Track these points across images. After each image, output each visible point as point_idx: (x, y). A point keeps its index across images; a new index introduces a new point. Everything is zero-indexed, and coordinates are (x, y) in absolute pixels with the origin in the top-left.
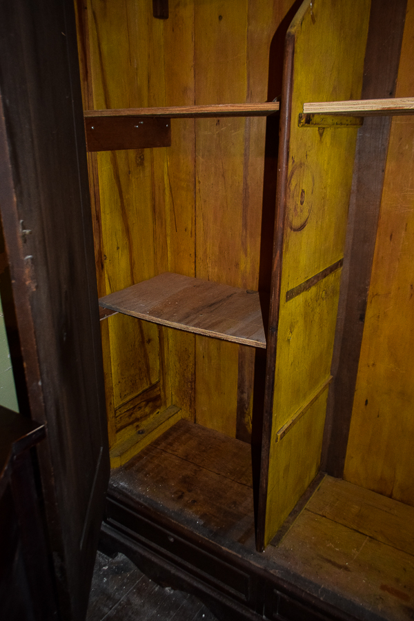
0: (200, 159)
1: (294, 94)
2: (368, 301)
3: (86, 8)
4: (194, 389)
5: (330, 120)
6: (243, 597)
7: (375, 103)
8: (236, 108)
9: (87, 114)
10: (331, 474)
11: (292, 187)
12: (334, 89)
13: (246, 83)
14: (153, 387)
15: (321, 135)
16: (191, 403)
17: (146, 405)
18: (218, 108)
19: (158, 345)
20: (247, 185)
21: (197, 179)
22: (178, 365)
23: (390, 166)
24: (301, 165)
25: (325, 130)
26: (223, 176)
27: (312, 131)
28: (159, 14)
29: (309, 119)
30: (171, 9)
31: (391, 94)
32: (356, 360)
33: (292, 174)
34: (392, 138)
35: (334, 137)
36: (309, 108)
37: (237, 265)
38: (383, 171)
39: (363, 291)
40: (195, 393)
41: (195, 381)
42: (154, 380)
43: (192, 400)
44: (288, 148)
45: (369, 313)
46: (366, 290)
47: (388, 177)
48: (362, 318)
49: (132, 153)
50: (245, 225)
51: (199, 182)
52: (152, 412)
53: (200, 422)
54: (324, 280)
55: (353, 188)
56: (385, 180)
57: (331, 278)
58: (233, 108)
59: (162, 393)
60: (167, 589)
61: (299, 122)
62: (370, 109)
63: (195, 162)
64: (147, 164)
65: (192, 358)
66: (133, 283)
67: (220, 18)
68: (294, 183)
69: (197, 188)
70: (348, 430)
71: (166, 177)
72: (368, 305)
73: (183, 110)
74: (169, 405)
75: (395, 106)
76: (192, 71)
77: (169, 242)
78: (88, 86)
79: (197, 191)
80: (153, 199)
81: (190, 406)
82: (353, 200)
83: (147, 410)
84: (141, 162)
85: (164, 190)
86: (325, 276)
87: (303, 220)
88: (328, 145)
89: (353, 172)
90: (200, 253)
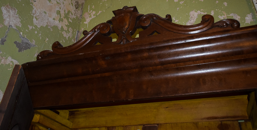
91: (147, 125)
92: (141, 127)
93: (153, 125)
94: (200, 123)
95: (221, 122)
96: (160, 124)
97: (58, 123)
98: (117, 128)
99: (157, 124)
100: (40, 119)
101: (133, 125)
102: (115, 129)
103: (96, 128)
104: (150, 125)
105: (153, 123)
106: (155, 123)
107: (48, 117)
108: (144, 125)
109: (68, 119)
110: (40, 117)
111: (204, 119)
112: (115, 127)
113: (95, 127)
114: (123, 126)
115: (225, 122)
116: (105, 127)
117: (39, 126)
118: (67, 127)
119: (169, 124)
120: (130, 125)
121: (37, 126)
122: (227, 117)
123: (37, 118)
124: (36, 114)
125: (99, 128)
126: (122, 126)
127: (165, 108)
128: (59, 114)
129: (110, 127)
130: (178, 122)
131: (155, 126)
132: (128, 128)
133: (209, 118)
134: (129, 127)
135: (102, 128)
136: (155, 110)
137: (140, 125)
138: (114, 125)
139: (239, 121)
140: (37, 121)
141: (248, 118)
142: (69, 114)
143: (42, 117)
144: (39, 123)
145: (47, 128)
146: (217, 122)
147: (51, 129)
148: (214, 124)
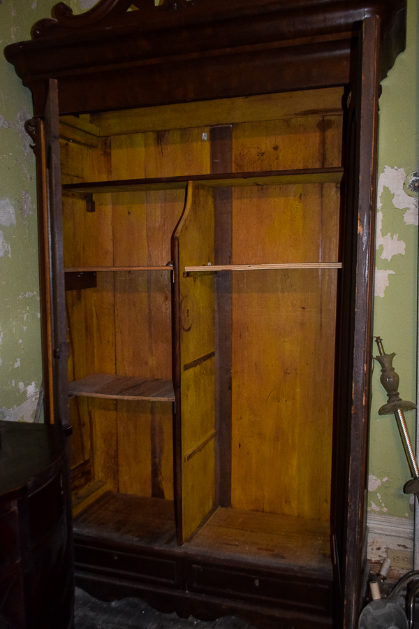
0: (118, 295)
1: (180, 264)
2: (233, 377)
4: (117, 464)
5: (199, 274)
6: (172, 581)
10: (223, 506)
11: (183, 308)
13: (147, 250)
14: (86, 462)
15: (195, 281)
16: (114, 476)
17: (82, 476)
19: (89, 429)
20: (150, 310)
21: (116, 307)
22: (103, 446)
23: (235, 296)
24: (186, 296)
25: (197, 278)
26: (134, 304)
27: (190, 279)
28: (90, 210)
29: (188, 274)
30: (97, 207)
31: (230, 263)
32: (230, 417)
34: (234, 280)
35: (201, 281)
36: (188, 269)
37: (146, 363)
38: (231, 299)
39: (228, 371)
40: (118, 466)
41: (117, 456)
42: (87, 457)
43: (114, 472)
44: (179, 288)
45: (234, 385)
46: (230, 370)
47: (234, 302)
48: (230, 388)
49: (75, 292)
50: (150, 336)
51: (117, 309)
52: (85, 484)
53: (122, 491)
54: (204, 362)
55: (215, 308)
56: (233, 304)
57: (208, 362)
59: (92, 469)
60: (113, 604)
61: (184, 275)
63: (114, 297)
64: (83, 299)
65: (114, 438)
66: (74, 380)
67: (129, 213)
68: (183, 305)
69: (116, 313)
70: (230, 469)
71: (94, 308)
72: (233, 379)
74: (96, 480)
76: (112, 242)
77: (95, 351)
80: (86, 322)
81: (114, 479)
82: (217, 316)
83: (82, 481)
84: (79, 298)
85: (92, 316)
86: (205, 360)
87: (189, 326)
88: (198, 285)
90: (119, 358)
92: (208, 129)
93: (224, 126)
94: (293, 120)
95: (324, 118)
96: (237, 123)
98: (171, 132)
99: (232, 124)
101: (196, 127)
102: (169, 133)
103: (139, 133)
104: (220, 126)
105: (225, 122)
106: (229, 122)
108: (212, 127)
109: (91, 122)
111: (301, 113)
112: (168, 131)
113: (137, 133)
114: (180, 129)
115: (329, 118)
116: (153, 131)
118: (93, 135)
119: (249, 122)
120: (190, 126)
122: (333, 110)
125: (142, 133)
126: (178, 129)
128: (79, 118)
129: (161, 131)
130: (262, 119)
131: (228, 127)
132: (188, 132)
133: (306, 113)
134: (190, 130)
135: (148, 133)
136: (228, 103)
137: (206, 126)
138: (167, 128)
145: (69, 140)
146: (318, 118)
147: (74, 141)
148: (313, 120)
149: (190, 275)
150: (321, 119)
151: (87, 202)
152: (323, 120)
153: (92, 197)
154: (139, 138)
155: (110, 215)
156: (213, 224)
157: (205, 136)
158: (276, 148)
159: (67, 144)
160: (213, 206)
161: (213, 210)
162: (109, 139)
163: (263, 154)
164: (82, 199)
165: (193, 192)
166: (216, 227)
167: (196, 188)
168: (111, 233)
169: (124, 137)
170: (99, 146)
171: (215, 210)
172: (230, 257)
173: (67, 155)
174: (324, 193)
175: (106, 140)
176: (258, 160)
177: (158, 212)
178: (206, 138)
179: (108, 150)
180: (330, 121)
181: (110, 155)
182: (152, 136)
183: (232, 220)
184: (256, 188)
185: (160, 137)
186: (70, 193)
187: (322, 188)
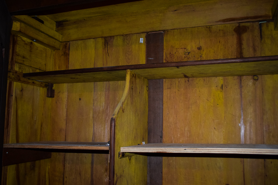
0: (67, 165)
1: (116, 144)
3: (12, 96)
7: (153, 149)
8: (87, 148)
9: (6, 146)
12: (135, 137)
13: (93, 129)
15: (130, 160)
18: (78, 148)
21: (65, 175)
23: (165, 170)
24: (121, 176)
25: (132, 157)
26: (80, 174)
27: (126, 159)
28: (49, 96)
29: (124, 155)
30: (56, 94)
33: (116, 182)
36: (123, 150)
38: (162, 173)
49: (28, 164)
51: (66, 177)
55: (148, 181)
56: (163, 177)
58: (86, 148)
61: (119, 156)
62: (152, 152)
63: (64, 166)
64: (36, 169)
67: (80, 99)
69: (65, 180)
71: (47, 175)
73: (59, 147)
75: (163, 151)
76: (65, 121)
78: (8, 131)
79: (65, 182)
84: (33, 168)
85: (45, 182)
88: (134, 163)
89: (147, 173)
91: (151, 32)
92: (144, 35)
93: (158, 32)
94: (213, 27)
95: (239, 24)
96: (167, 30)
97: (44, 34)
98: (115, 38)
99: (163, 30)
100: (21, 27)
101: (135, 34)
102: (114, 39)
103: (91, 39)
104: (154, 32)
105: (158, 29)
106: (161, 29)
107: (31, 26)
108: (147, 33)
110: (20, 25)
111: (220, 21)
112: (113, 36)
114: (123, 35)
115: (244, 24)
116: (102, 37)
117: (21, 37)
118: (56, 39)
119: (178, 29)
120: (130, 33)
121: (19, 36)
122: (247, 18)
123: (16, 26)
124: (15, 22)
125: (94, 38)
126: (121, 35)
127: (172, 11)
128: (43, 24)
129: (108, 37)
130: (188, 26)
131: (160, 33)
132: (128, 37)
133: (224, 21)
134: (130, 36)
135: (98, 39)
136: (161, 14)
137: (143, 33)
138: (113, 35)
139: (260, 22)
140: (18, 29)
141: (271, 18)
142: (56, 25)
143: (23, 25)
144: (20, 32)
145: (32, 39)
146: (235, 24)
147: (38, 41)
148: (230, 26)
149: (126, 154)
150: (238, 25)
151: (48, 90)
152: (239, 26)
153: (52, 86)
154: (91, 42)
155: (65, 100)
156: (147, 109)
157: (142, 40)
158: (199, 48)
159: (31, 43)
160: (147, 94)
161: (147, 97)
162: (68, 44)
163: (189, 53)
164: (43, 87)
165: (131, 79)
166: (149, 111)
167: (133, 76)
168: (65, 115)
169: (80, 42)
170: (61, 49)
171: (149, 97)
172: (161, 137)
173: (31, 51)
174: (243, 84)
175: (66, 44)
176: (185, 57)
177: (103, 99)
178: (142, 42)
179: (67, 52)
180: (245, 27)
181: (69, 55)
182: (101, 41)
183: (163, 105)
184: (183, 80)
185: (107, 41)
186: (30, 81)
187: (241, 80)
